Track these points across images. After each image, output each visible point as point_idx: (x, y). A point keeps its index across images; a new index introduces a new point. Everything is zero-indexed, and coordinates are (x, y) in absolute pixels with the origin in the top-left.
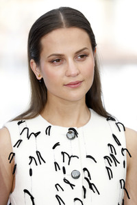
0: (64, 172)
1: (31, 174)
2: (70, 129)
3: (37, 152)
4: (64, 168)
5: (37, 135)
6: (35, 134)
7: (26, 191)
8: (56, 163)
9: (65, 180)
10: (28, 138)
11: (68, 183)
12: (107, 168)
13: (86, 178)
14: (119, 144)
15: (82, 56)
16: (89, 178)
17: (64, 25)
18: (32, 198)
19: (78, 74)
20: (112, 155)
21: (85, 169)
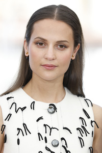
0: (46, 142)
1: (18, 143)
2: (50, 105)
3: (24, 124)
4: (46, 138)
5: (23, 109)
6: (21, 109)
8: (39, 134)
9: (46, 148)
10: (17, 112)
11: (49, 150)
12: (80, 138)
13: (63, 146)
14: (89, 117)
15: (61, 46)
16: (66, 146)
17: (55, 17)
19: (53, 59)
20: (83, 127)
21: (63, 139)
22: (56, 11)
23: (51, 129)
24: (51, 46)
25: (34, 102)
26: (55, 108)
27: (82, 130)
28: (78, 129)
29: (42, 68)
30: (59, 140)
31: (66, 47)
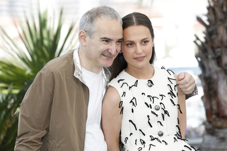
0: (151, 108)
1: (133, 112)
2: (148, 81)
4: (150, 105)
7: (130, 121)
8: (146, 103)
9: (152, 112)
11: (155, 114)
12: (171, 100)
13: (162, 109)
15: (145, 42)
16: (164, 108)
17: (135, 24)
18: (135, 125)
20: (171, 91)
21: (161, 103)
22: (134, 19)
23: (153, 98)
24: (138, 45)
25: (137, 81)
26: (152, 82)
27: (171, 93)
28: (168, 93)
29: (134, 60)
30: (159, 105)
31: (148, 41)
